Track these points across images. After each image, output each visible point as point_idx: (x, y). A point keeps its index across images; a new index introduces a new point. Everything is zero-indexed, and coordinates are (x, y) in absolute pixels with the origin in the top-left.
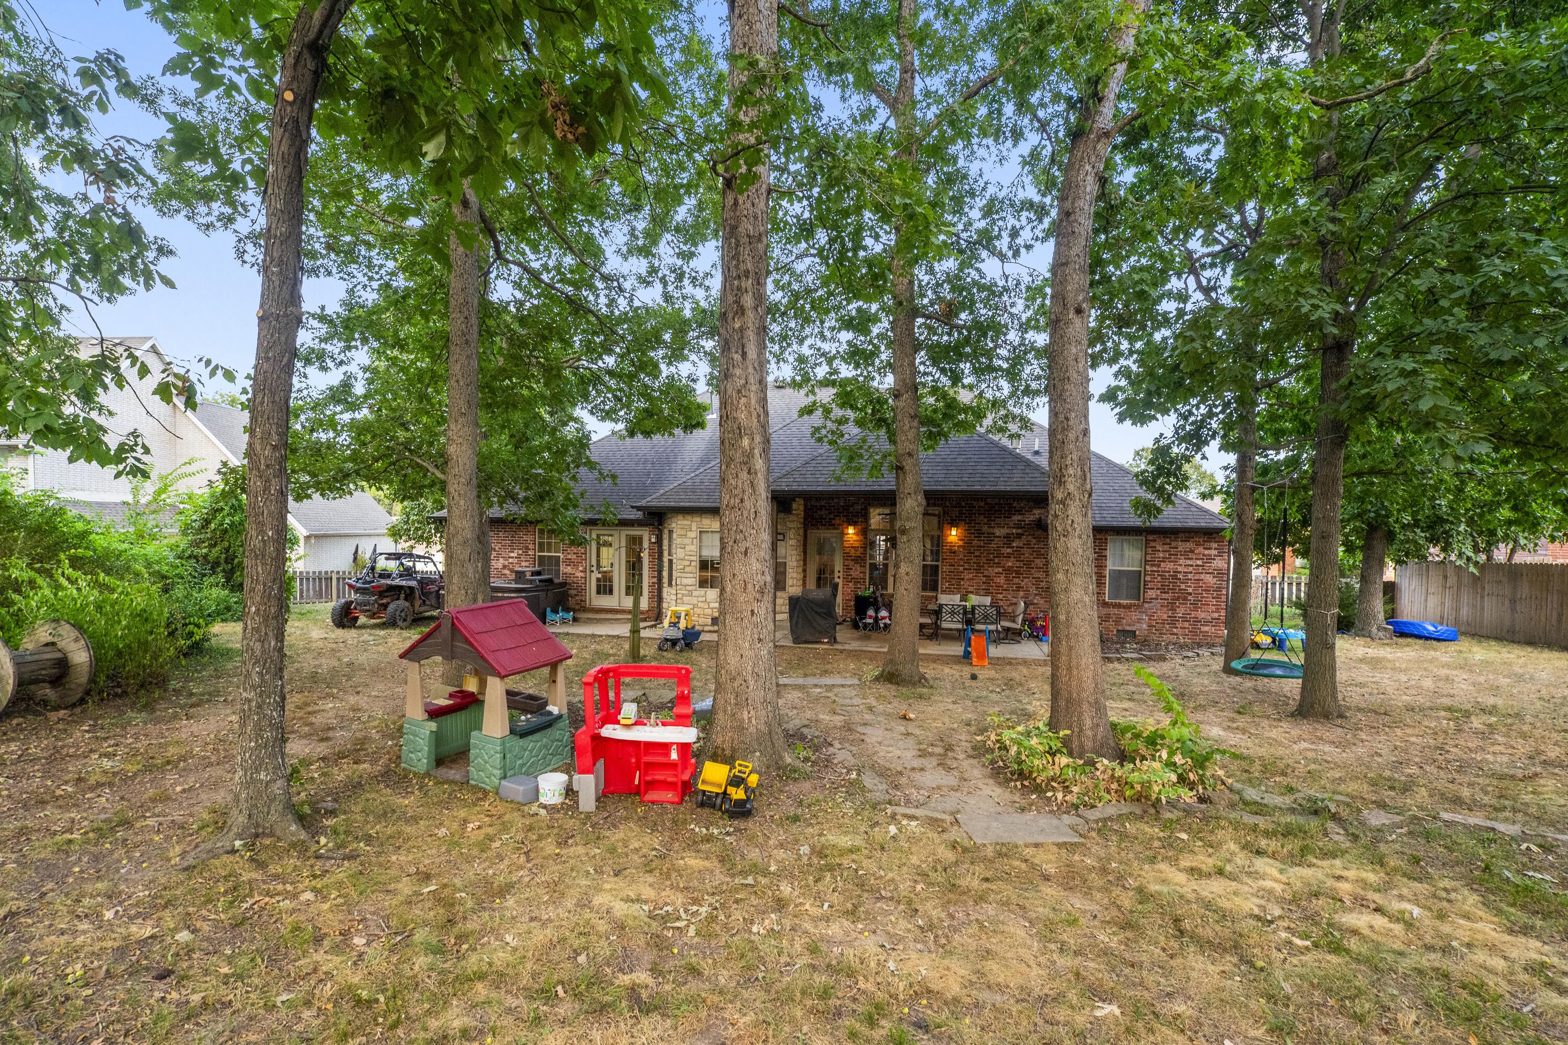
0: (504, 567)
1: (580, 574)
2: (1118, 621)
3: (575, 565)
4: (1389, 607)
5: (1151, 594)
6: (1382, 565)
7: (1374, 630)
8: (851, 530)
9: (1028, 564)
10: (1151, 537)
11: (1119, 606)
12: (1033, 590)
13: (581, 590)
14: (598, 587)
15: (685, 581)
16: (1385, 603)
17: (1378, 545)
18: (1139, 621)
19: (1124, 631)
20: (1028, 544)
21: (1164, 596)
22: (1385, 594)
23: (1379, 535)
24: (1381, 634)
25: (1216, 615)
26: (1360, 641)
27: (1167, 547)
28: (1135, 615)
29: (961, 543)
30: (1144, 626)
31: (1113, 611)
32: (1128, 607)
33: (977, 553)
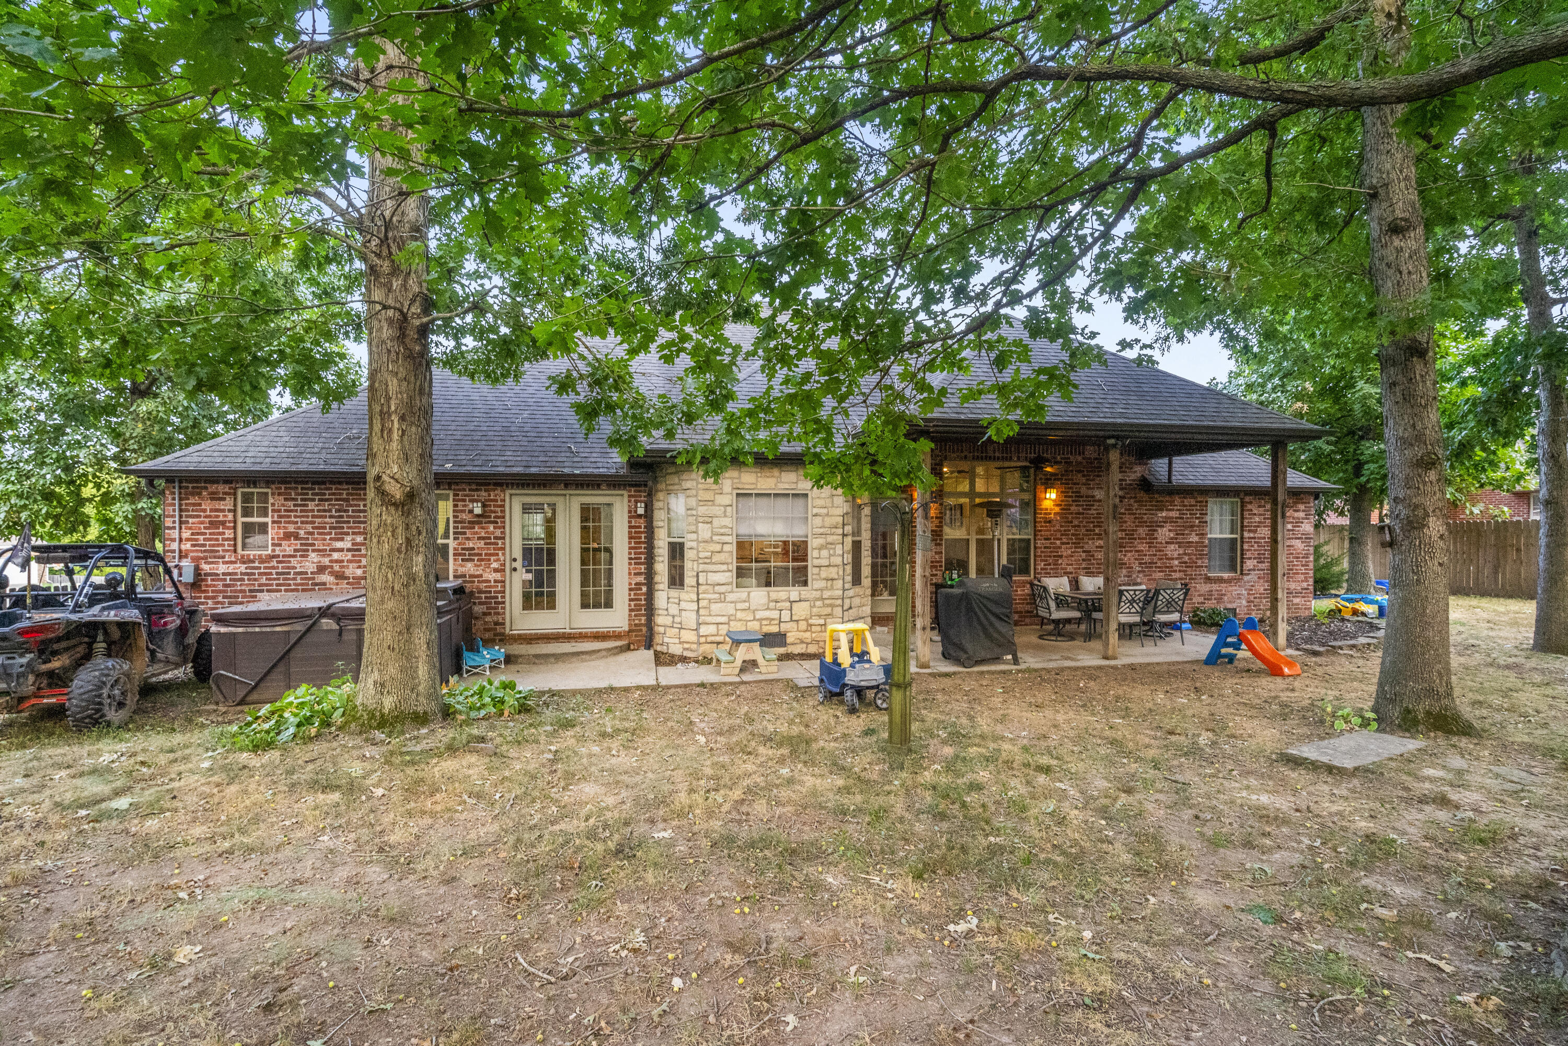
0: (321, 569)
1: (493, 576)
2: (1219, 599)
3: (484, 559)
5: (1250, 564)
10: (1247, 499)
11: (1220, 580)
13: (495, 603)
14: (526, 597)
15: (714, 578)
18: (1239, 596)
20: (1130, 509)
21: (1260, 566)
25: (1305, 585)
27: (1261, 510)
28: (1234, 591)
29: (1057, 509)
30: (1244, 602)
31: (1215, 587)
32: (1229, 581)
33: (1076, 522)
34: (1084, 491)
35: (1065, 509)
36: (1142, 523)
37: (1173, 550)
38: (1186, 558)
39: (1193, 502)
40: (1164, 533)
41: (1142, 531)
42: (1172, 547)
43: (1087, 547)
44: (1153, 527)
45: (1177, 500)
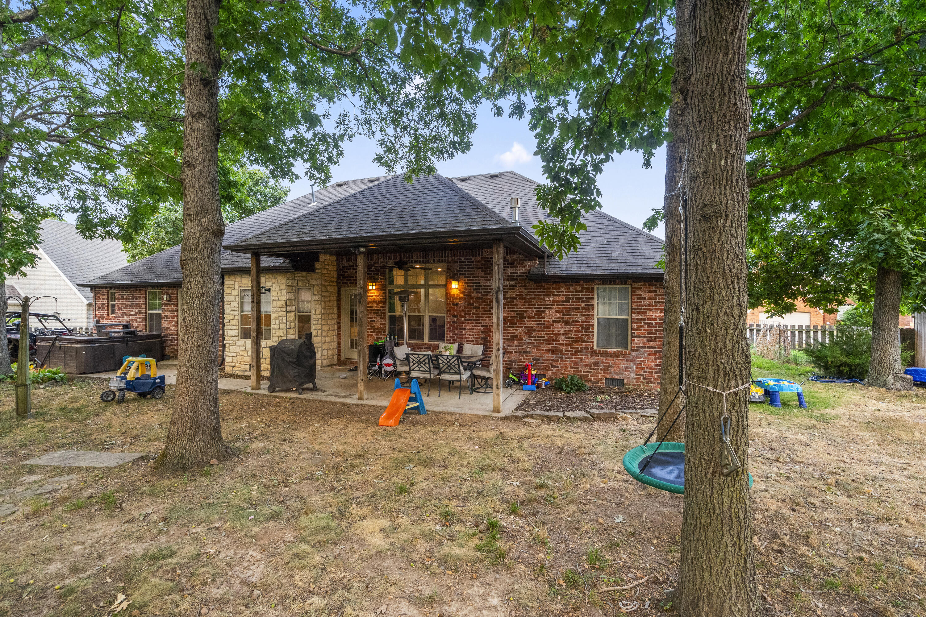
2: (606, 370)
4: (908, 354)
5: (638, 342)
6: (896, 312)
7: (890, 379)
8: (372, 287)
9: (521, 314)
10: (636, 285)
11: (607, 354)
12: (526, 339)
16: (904, 350)
17: (892, 290)
18: (627, 369)
19: (612, 379)
20: (520, 295)
21: (651, 344)
22: (903, 340)
23: (892, 278)
24: (898, 384)
26: (873, 392)
27: (652, 295)
28: (622, 364)
29: (462, 295)
30: (633, 375)
31: (600, 359)
32: (615, 355)
33: (476, 305)
34: (482, 282)
35: (467, 295)
36: (531, 306)
37: (560, 328)
38: (572, 334)
39: (579, 288)
40: (551, 314)
41: (531, 312)
42: (559, 325)
43: (484, 323)
44: (541, 309)
45: (563, 287)
